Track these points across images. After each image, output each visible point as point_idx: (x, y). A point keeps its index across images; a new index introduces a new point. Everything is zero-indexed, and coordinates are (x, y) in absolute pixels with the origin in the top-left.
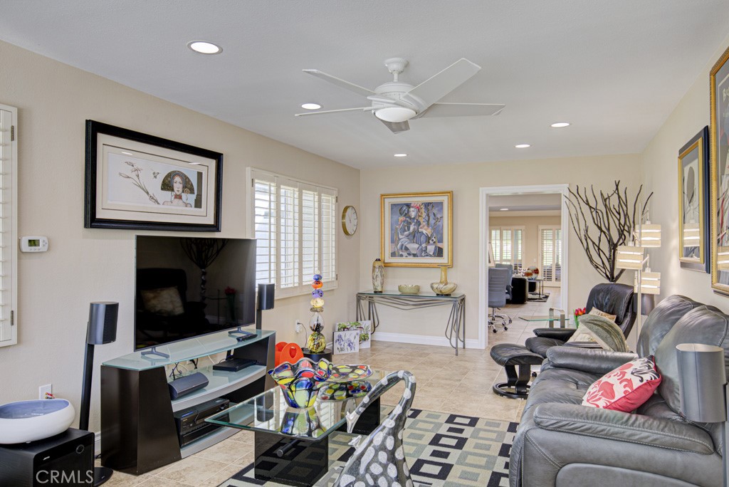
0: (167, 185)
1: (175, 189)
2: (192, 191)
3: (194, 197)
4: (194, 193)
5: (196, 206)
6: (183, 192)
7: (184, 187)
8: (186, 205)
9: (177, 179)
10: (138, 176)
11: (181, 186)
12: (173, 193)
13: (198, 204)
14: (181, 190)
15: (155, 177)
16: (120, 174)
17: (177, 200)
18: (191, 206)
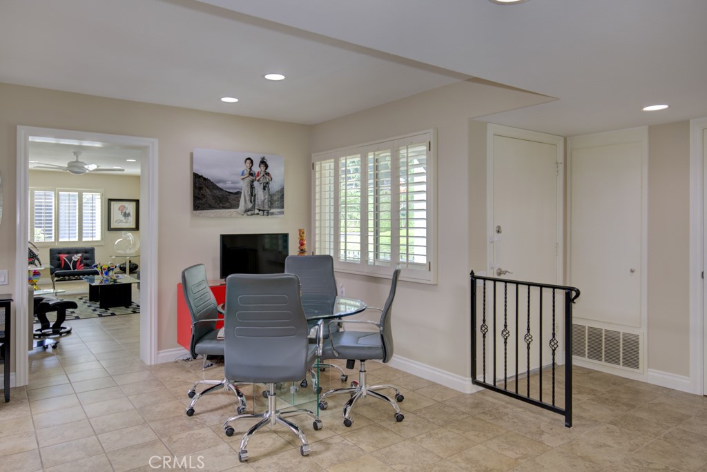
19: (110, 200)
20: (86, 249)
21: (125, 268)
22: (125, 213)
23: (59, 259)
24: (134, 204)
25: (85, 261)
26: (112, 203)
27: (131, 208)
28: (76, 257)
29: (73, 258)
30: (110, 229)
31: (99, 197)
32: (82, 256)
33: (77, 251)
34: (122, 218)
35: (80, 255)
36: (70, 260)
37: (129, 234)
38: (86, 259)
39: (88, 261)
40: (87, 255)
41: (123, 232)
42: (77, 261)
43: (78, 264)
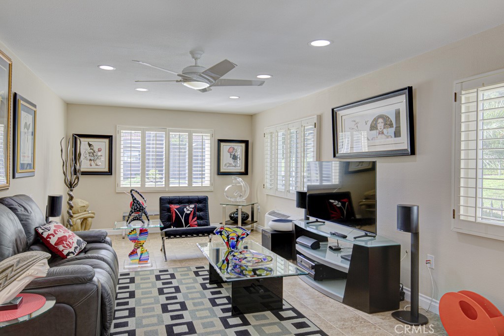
0: (373, 127)
1: (379, 128)
2: (391, 125)
3: (393, 130)
4: (393, 127)
5: (395, 136)
6: (384, 128)
7: (385, 124)
8: (388, 137)
9: (380, 120)
10: (357, 127)
11: (383, 124)
12: (378, 131)
13: (397, 134)
14: (382, 128)
15: (366, 124)
16: (350, 129)
17: (380, 136)
18: (392, 137)
19: (220, 141)
20: (198, 199)
21: (237, 217)
22: (234, 155)
23: (169, 210)
24: (243, 145)
25: (197, 213)
26: (222, 144)
27: (240, 149)
28: (189, 209)
29: (185, 209)
30: (220, 173)
31: (209, 138)
32: (195, 207)
33: (189, 201)
34: (231, 161)
35: (192, 206)
36: (182, 212)
37: (239, 179)
38: (199, 210)
39: (201, 213)
40: (200, 205)
41: (233, 177)
42: (189, 214)
43: (191, 217)
